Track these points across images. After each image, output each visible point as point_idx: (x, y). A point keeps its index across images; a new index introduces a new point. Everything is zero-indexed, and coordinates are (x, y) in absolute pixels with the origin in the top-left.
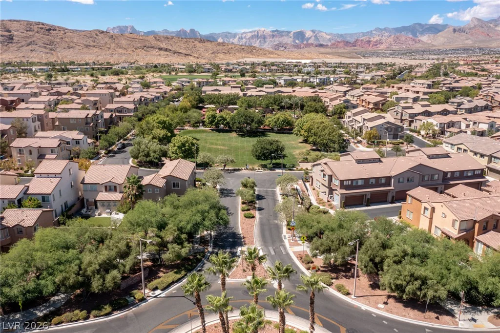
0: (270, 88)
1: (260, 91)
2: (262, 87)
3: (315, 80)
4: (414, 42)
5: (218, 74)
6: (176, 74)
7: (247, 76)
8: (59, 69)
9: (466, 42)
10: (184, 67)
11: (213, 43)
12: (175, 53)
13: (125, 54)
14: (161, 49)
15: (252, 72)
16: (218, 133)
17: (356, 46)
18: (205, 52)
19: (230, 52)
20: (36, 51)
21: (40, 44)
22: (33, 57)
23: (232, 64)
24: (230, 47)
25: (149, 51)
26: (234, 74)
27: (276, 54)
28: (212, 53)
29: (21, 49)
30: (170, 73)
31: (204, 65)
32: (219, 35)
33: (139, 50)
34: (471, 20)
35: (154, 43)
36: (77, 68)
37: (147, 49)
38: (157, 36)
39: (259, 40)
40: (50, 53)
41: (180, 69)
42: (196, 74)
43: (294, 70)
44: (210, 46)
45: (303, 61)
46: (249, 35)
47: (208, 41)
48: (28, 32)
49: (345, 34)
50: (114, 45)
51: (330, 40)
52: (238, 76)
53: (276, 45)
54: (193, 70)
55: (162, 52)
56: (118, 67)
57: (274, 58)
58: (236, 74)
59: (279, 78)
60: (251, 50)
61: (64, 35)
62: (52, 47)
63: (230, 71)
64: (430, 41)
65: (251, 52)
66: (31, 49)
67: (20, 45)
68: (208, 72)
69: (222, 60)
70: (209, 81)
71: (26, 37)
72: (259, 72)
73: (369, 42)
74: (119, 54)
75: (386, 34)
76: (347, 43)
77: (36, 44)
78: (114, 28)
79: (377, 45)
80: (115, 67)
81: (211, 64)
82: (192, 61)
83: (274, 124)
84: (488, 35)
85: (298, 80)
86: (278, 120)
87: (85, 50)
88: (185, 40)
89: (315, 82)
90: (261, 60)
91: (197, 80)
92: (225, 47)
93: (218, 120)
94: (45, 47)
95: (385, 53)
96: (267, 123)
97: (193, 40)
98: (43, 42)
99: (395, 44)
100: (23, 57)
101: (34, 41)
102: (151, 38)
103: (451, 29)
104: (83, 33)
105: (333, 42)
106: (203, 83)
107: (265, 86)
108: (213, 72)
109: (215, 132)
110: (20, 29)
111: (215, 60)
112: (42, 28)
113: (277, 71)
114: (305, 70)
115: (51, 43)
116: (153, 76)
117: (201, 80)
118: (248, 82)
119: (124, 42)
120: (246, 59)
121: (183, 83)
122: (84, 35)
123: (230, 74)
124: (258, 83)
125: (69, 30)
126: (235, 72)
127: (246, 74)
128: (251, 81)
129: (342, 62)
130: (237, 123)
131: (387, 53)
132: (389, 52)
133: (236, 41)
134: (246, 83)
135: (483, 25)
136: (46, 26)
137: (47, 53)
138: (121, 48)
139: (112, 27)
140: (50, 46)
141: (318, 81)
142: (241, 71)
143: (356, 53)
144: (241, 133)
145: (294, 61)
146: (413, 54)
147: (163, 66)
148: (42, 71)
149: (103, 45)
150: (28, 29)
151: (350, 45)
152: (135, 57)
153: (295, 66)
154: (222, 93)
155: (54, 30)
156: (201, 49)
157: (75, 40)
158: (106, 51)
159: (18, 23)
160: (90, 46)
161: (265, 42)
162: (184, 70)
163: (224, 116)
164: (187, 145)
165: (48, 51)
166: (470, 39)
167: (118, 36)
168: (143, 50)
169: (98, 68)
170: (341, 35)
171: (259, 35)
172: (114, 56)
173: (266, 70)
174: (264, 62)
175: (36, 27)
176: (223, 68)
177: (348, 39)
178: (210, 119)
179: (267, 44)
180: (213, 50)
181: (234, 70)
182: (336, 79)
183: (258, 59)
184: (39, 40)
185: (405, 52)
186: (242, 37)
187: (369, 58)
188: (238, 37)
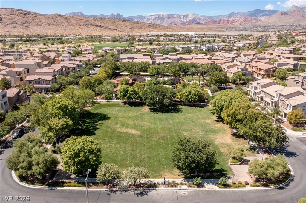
0: (174, 55)
1: (166, 58)
2: (167, 54)
3: (204, 48)
4: (256, 21)
5: (133, 43)
6: (104, 43)
7: (154, 44)
8: (24, 39)
9: (290, 20)
10: (110, 38)
11: (131, 22)
12: (106, 28)
13: (73, 29)
14: (97, 26)
15: (157, 42)
16: (130, 107)
17: (220, 24)
18: (126, 27)
19: (142, 27)
20: (16, 28)
21: (19, 23)
22: (14, 31)
23: (143, 36)
24: (142, 24)
25: (89, 27)
26: (145, 43)
27: (171, 29)
28: (130, 28)
29: (7, 26)
30: (100, 42)
31: (124, 36)
32: (135, 17)
33: (83, 27)
34: (292, 7)
35: (93, 22)
36: (38, 39)
37: (88, 26)
38: (95, 18)
39: (160, 20)
40: (25, 29)
41: (107, 39)
42: (118, 43)
43: (186, 40)
44: (129, 24)
45: (190, 33)
46: (153, 17)
47: (128, 20)
48: (12, 16)
49: (213, 16)
50: (67, 24)
51: (203, 20)
52: (147, 44)
53: (171, 23)
54: (116, 40)
55: (98, 28)
56: (67, 38)
57: (170, 31)
58: (146, 43)
59: (178, 46)
60: (155, 26)
61: (35, 17)
62: (27, 25)
63: (142, 41)
64: (267, 20)
65: (155, 27)
66: (14, 26)
67: (6, 24)
68: (127, 41)
69: (136, 33)
70: (126, 49)
71: (10, 19)
72: (162, 41)
73: (228, 21)
74: (70, 29)
75: (239, 16)
76: (214, 22)
77: (17, 23)
78: (70, 13)
79: (233, 23)
80: (65, 38)
81: (129, 36)
82: (117, 34)
83: (186, 98)
84: (303, 16)
85: (193, 48)
86: (190, 94)
87: (48, 27)
88: (113, 20)
89: (204, 49)
90: (162, 33)
91: (117, 48)
92: (138, 25)
93: (130, 94)
94: (22, 25)
95: (239, 28)
96: (179, 96)
97: (118, 20)
98: (21, 22)
99: (245, 22)
100: (8, 31)
101: (15, 21)
102: (91, 19)
103: (280, 13)
104: (48, 16)
105: (206, 21)
106: (122, 51)
107: (170, 54)
108: (130, 42)
109: (127, 105)
110: (7, 14)
111: (132, 33)
112: (21, 13)
113: (174, 40)
114: (194, 39)
115: (26, 22)
116: (88, 44)
117: (120, 48)
118: (156, 49)
119: (73, 22)
120: (152, 32)
121: (107, 51)
122: (48, 18)
123: (142, 43)
124: (163, 51)
125: (40, 14)
126: (145, 41)
127: (153, 43)
128: (157, 49)
129: (216, 34)
130: (149, 99)
131: (241, 28)
132: (242, 27)
133: (145, 21)
134: (154, 51)
135: (300, 10)
136: (24, 12)
137: (24, 29)
138: (71, 25)
139: (69, 13)
140: (26, 25)
141: (206, 48)
142: (150, 41)
143: (221, 28)
144: (153, 107)
145: (184, 33)
146: (257, 28)
147: (96, 37)
148: (13, 41)
149: (60, 23)
150: (12, 14)
151: (216, 23)
152: (80, 31)
153: (186, 37)
154: (135, 60)
155: (29, 14)
156: (123, 26)
157: (42, 21)
158: (61, 27)
159: (5, 10)
160: (51, 24)
161: (163, 21)
162: (109, 40)
163: (136, 89)
164: (82, 154)
165: (24, 27)
166: (292, 19)
167: (70, 17)
168: (85, 27)
169: (52, 39)
170: (211, 17)
171: (160, 17)
172: (67, 31)
173: (166, 40)
174: (164, 34)
175: (17, 12)
176: (137, 38)
177: (215, 19)
178: (122, 94)
179: (165, 22)
180: (131, 26)
181: (145, 40)
182: (219, 47)
183: (160, 32)
184: (18, 21)
185: (252, 27)
186: (149, 18)
187: (230, 31)
188: (146, 18)
